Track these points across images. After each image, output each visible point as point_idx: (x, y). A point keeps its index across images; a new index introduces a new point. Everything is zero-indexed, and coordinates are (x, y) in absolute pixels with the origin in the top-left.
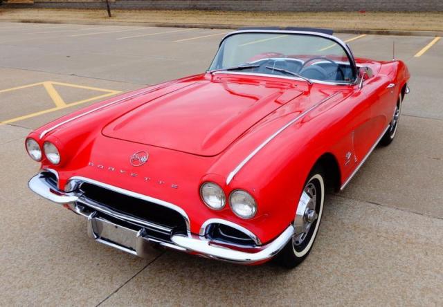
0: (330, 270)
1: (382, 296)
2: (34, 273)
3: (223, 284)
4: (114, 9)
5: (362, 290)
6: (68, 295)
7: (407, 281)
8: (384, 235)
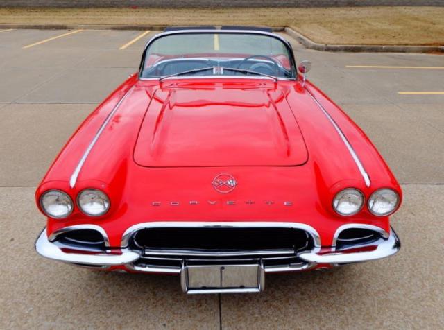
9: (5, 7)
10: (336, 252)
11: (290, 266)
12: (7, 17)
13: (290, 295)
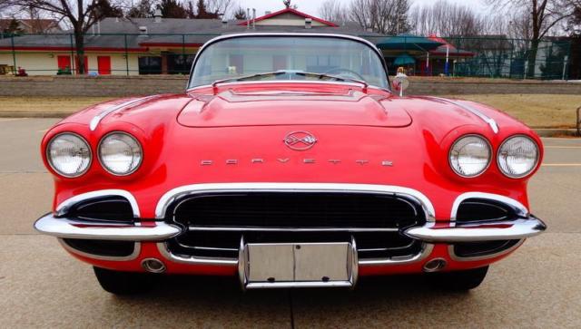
9: (21, 96)
10: (456, 227)
11: (391, 259)
12: (23, 105)
13: (394, 323)
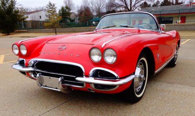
0: (153, 104)
1: (180, 113)
2: (10, 106)
3: (100, 109)
4: (58, 32)
5: (169, 111)
6: (25, 113)
7: (191, 108)
8: (177, 93)
